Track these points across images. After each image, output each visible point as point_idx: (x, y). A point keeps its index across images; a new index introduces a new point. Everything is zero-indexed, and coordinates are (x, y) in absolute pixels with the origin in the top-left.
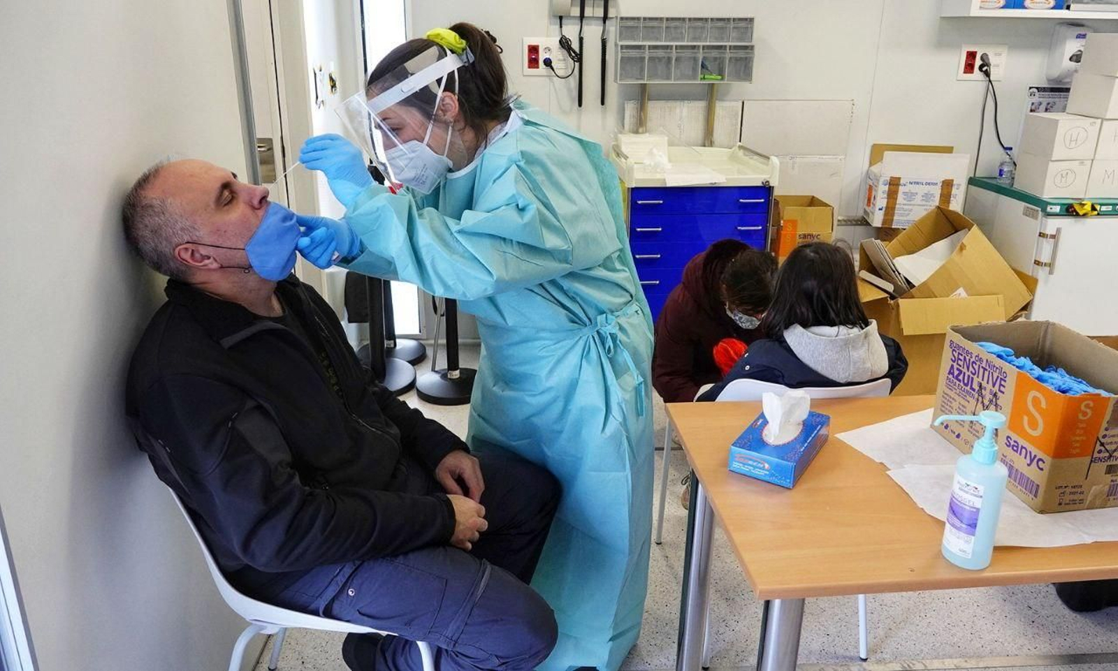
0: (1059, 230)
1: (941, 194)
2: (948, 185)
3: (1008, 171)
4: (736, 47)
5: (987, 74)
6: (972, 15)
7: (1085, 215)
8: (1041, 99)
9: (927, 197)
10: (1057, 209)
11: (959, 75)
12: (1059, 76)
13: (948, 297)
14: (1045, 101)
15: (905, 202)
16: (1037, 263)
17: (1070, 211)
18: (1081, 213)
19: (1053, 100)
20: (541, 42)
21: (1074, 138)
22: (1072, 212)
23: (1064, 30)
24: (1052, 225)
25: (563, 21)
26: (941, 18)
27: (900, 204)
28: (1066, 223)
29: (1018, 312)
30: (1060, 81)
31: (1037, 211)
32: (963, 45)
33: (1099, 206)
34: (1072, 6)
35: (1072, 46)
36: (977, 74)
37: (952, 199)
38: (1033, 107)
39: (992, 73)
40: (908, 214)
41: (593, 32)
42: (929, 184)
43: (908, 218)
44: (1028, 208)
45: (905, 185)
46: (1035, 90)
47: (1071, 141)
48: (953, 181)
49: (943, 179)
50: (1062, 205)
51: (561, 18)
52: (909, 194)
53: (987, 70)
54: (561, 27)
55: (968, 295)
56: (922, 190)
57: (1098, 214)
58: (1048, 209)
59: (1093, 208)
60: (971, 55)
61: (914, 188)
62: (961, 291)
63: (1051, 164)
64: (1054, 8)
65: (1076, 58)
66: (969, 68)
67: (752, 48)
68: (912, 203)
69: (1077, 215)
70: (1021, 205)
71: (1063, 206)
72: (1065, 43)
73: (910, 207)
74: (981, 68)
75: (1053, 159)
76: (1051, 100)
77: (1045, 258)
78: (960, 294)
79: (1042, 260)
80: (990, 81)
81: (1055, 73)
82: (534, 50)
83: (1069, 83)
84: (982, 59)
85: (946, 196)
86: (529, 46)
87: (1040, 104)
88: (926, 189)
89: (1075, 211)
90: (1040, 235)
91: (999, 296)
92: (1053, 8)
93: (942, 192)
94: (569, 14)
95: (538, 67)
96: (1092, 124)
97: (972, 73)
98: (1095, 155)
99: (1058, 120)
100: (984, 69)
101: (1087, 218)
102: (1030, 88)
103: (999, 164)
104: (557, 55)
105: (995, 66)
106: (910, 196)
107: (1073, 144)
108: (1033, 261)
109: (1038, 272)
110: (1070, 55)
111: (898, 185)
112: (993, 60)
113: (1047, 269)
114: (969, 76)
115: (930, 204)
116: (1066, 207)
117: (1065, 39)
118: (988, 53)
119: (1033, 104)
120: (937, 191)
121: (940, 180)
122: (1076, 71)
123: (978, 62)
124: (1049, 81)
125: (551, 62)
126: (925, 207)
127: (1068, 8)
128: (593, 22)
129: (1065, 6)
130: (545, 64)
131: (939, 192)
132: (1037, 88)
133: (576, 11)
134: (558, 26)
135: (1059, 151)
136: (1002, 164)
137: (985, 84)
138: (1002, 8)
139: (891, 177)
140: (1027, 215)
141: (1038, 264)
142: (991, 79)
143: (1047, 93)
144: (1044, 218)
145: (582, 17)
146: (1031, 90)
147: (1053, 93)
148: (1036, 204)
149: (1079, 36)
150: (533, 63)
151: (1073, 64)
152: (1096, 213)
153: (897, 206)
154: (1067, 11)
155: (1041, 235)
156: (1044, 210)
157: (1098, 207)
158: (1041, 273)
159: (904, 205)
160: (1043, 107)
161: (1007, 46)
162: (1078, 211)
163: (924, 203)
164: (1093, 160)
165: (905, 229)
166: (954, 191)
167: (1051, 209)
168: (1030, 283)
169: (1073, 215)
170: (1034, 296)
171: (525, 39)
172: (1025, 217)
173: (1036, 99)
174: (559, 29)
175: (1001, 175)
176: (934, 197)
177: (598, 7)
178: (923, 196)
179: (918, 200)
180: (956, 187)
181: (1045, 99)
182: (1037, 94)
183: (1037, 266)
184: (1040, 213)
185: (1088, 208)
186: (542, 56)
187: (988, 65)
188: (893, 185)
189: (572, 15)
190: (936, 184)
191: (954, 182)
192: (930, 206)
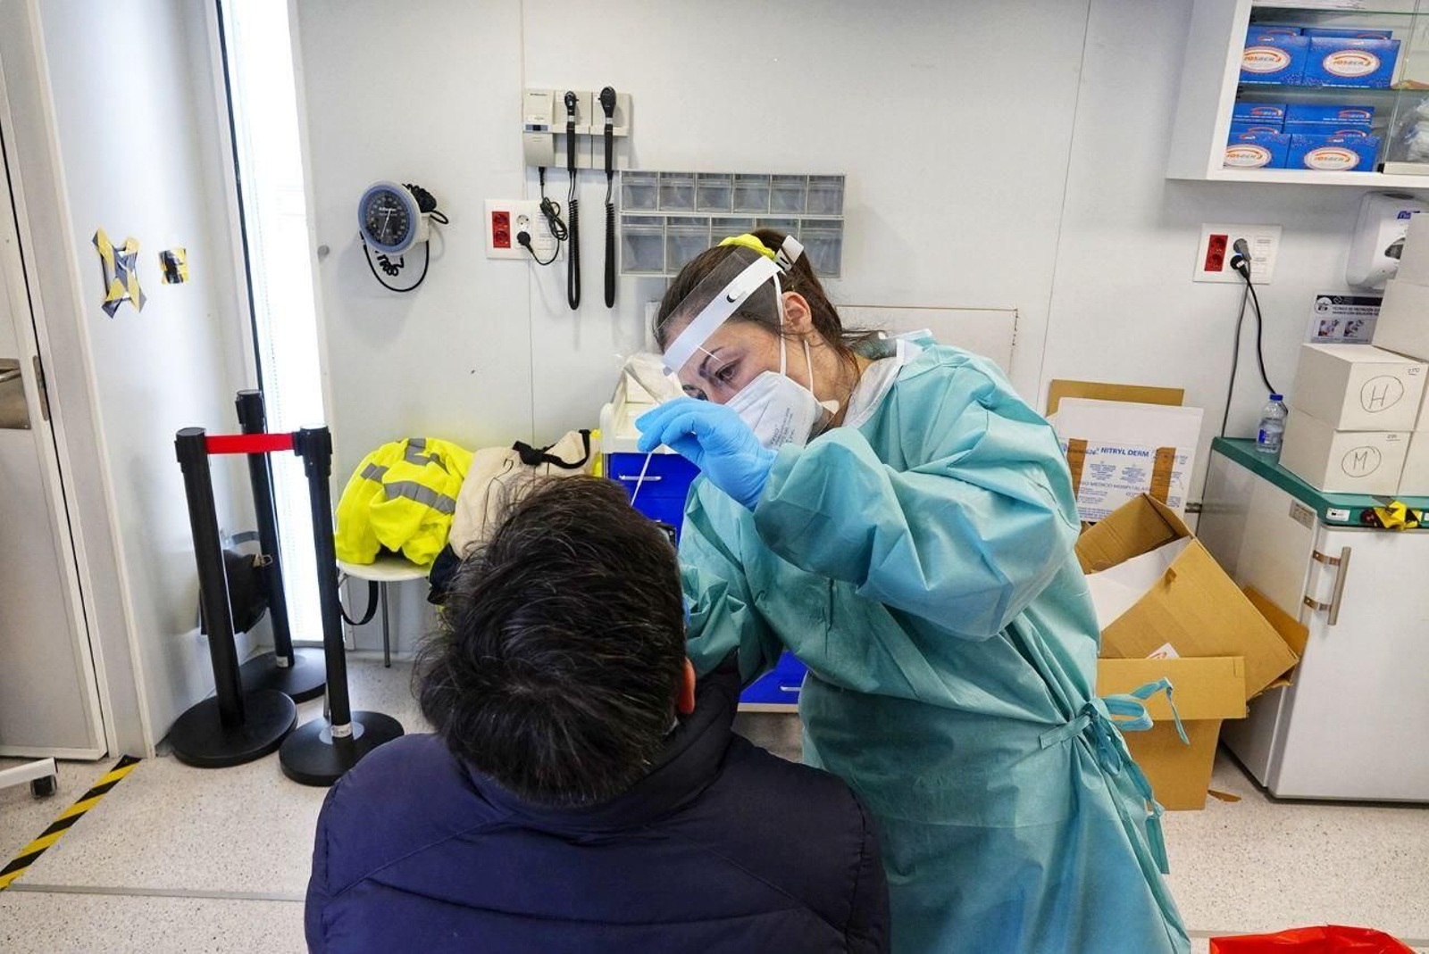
0: (1347, 552)
1: (1154, 471)
2: (1165, 457)
3: (1275, 435)
4: (813, 223)
5: (1245, 273)
6: (1209, 178)
7: (1395, 528)
8: (1339, 316)
9: (1131, 474)
10: (1345, 515)
11: (1197, 272)
12: (1366, 281)
13: (1144, 658)
14: (1344, 320)
15: (1094, 480)
16: (1309, 602)
17: (1367, 519)
18: (1387, 524)
19: (1359, 317)
20: (513, 207)
21: (1379, 394)
22: (1372, 521)
23: (1378, 205)
24: (1334, 542)
25: (548, 175)
26: (1168, 180)
27: (1084, 483)
28: (1360, 540)
29: (1272, 684)
30: (1370, 288)
31: (1311, 513)
32: (1204, 225)
33: (1421, 513)
34: (1388, 166)
35: (1391, 231)
36: (1227, 270)
37: (1172, 479)
38: (1324, 328)
39: (1252, 270)
40: (1100, 500)
41: (593, 194)
42: (1134, 453)
43: (1100, 506)
44: (1297, 505)
45: (1094, 453)
46: (1328, 301)
47: (1372, 400)
48: (1174, 450)
49: (1158, 447)
50: (1352, 508)
51: (542, 170)
52: (1102, 468)
53: (1244, 266)
54: (542, 184)
55: (1181, 656)
56: (1122, 462)
57: (1419, 527)
58: (1329, 515)
59: (1410, 516)
60: (1218, 242)
61: (1110, 459)
62: (1168, 649)
63: (1337, 437)
64: (1356, 169)
65: (1394, 251)
66: (1214, 262)
67: (839, 224)
68: (1107, 481)
69: (1380, 526)
70: (1286, 499)
71: (1356, 511)
72: (1379, 225)
73: (1103, 489)
74: (1234, 262)
75: (1340, 429)
76: (1354, 318)
77: (1322, 594)
78: (1165, 654)
79: (1316, 599)
80: (1249, 284)
81: (1361, 276)
82: (501, 219)
83: (1382, 292)
84: (1236, 247)
85: (1163, 474)
86: (493, 213)
87: (1336, 323)
88: (1129, 461)
89: (1377, 519)
90: (1314, 556)
91: (1237, 658)
92: (1354, 169)
93: (1155, 466)
94: (554, 163)
95: (508, 246)
96: (1412, 372)
97: (1220, 270)
98: (1416, 426)
99: (1350, 364)
100: (1239, 264)
101: (1399, 531)
102: (1319, 297)
103: (1260, 421)
104: (538, 228)
105: (1257, 260)
106: (1103, 471)
107: (1376, 405)
108: (1302, 598)
109: (1310, 618)
110: (1387, 247)
111: (1083, 452)
112: (1254, 249)
113: (1325, 614)
114: (1214, 275)
115: (1135, 485)
116: (1360, 512)
117: (1378, 220)
118: (1246, 239)
119: (1323, 323)
120: (1147, 465)
121: (1152, 449)
122: (1393, 274)
123: (1229, 254)
124: (1351, 285)
125: (529, 239)
126: (1128, 490)
127: (1381, 169)
128: (593, 177)
129: (1376, 167)
130: (520, 242)
131: (1152, 466)
132: (1331, 298)
133: (562, 160)
134: (538, 183)
135: (1351, 414)
136: (1264, 422)
137: (1242, 288)
138: (1265, 166)
139: (1071, 439)
140: (1294, 517)
141: (1309, 604)
142: (1251, 281)
143: (1348, 306)
144: (1322, 529)
145: (572, 170)
146: (1321, 301)
147: (1356, 307)
148: (1312, 501)
149: (1404, 215)
150: (501, 238)
151: (1392, 260)
152: (1414, 524)
153: (1081, 486)
154: (1379, 174)
155: (1317, 556)
156: (1322, 515)
157: (1419, 515)
158: (1315, 622)
159: (1092, 484)
160: (1340, 330)
161: (1280, 228)
162: (1383, 520)
163: (1125, 483)
164: (1412, 433)
165: (1092, 524)
166: (1176, 467)
167: (1334, 514)
168: (1295, 637)
169: (1373, 527)
170: (1301, 657)
171: (488, 201)
172: (1292, 520)
173: (1329, 315)
174: (540, 187)
175: (1262, 439)
176: (1143, 475)
177: (598, 154)
178: (1123, 472)
179: (1116, 477)
180: (1179, 460)
181: (1346, 315)
182: (1331, 307)
183: (1308, 608)
184: (1316, 517)
185: (1400, 516)
186: (515, 229)
187: (1246, 258)
188: (1075, 451)
189: (557, 166)
190: (1146, 454)
191: (1177, 454)
192: (1137, 488)
